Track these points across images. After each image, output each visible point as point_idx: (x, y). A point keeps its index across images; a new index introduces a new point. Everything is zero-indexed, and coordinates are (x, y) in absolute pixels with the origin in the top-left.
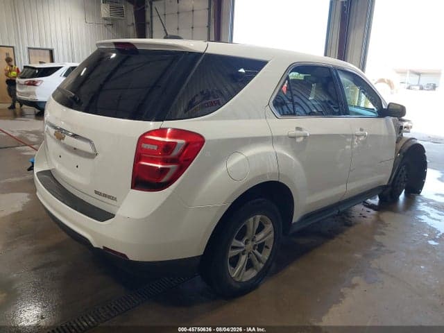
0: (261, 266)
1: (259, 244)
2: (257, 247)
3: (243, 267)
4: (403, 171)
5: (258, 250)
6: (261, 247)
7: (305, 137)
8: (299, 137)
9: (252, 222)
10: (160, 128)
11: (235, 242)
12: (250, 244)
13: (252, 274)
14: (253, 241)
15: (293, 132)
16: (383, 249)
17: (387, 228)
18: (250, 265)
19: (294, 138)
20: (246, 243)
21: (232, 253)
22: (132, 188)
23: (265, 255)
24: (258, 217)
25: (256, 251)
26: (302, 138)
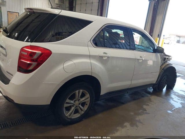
0: (83, 112)
1: (82, 103)
2: (80, 104)
3: (72, 112)
4: (164, 78)
5: (82, 105)
6: (83, 104)
7: (108, 57)
8: (105, 57)
9: (78, 93)
10: (30, 45)
11: (68, 101)
12: (77, 102)
13: (77, 116)
14: (78, 101)
15: (102, 54)
16: (145, 112)
17: (151, 103)
18: (76, 111)
19: (102, 57)
20: (75, 102)
21: (66, 105)
22: (18, 71)
23: (86, 108)
24: (81, 91)
25: (80, 106)
26: (106, 58)
